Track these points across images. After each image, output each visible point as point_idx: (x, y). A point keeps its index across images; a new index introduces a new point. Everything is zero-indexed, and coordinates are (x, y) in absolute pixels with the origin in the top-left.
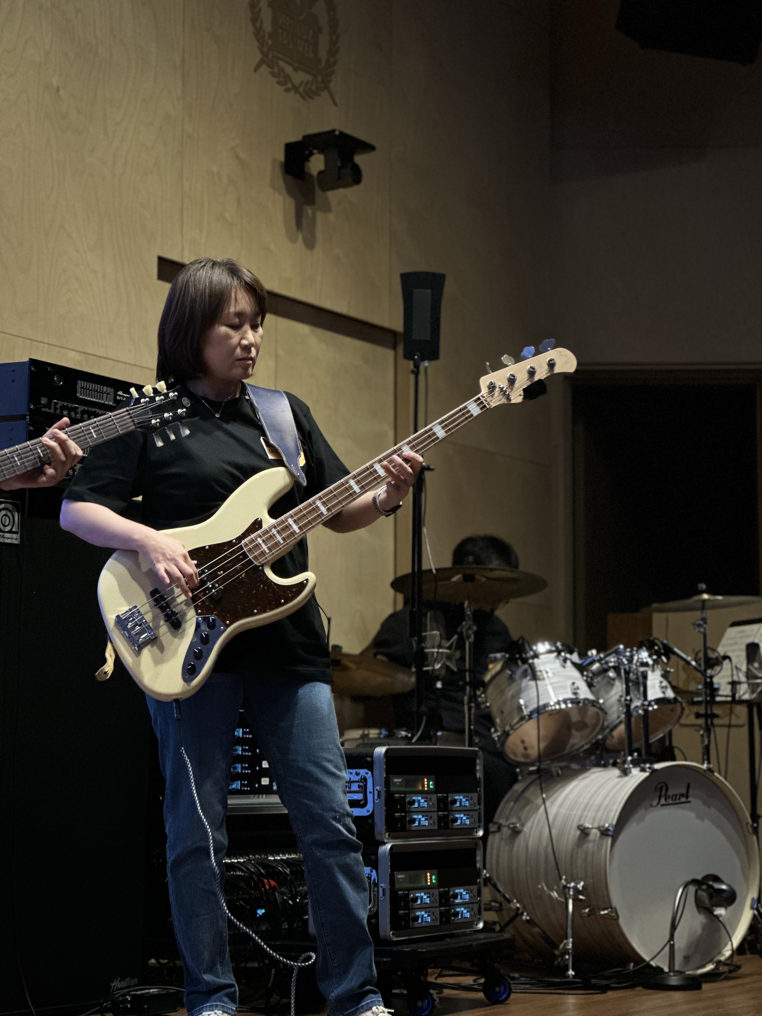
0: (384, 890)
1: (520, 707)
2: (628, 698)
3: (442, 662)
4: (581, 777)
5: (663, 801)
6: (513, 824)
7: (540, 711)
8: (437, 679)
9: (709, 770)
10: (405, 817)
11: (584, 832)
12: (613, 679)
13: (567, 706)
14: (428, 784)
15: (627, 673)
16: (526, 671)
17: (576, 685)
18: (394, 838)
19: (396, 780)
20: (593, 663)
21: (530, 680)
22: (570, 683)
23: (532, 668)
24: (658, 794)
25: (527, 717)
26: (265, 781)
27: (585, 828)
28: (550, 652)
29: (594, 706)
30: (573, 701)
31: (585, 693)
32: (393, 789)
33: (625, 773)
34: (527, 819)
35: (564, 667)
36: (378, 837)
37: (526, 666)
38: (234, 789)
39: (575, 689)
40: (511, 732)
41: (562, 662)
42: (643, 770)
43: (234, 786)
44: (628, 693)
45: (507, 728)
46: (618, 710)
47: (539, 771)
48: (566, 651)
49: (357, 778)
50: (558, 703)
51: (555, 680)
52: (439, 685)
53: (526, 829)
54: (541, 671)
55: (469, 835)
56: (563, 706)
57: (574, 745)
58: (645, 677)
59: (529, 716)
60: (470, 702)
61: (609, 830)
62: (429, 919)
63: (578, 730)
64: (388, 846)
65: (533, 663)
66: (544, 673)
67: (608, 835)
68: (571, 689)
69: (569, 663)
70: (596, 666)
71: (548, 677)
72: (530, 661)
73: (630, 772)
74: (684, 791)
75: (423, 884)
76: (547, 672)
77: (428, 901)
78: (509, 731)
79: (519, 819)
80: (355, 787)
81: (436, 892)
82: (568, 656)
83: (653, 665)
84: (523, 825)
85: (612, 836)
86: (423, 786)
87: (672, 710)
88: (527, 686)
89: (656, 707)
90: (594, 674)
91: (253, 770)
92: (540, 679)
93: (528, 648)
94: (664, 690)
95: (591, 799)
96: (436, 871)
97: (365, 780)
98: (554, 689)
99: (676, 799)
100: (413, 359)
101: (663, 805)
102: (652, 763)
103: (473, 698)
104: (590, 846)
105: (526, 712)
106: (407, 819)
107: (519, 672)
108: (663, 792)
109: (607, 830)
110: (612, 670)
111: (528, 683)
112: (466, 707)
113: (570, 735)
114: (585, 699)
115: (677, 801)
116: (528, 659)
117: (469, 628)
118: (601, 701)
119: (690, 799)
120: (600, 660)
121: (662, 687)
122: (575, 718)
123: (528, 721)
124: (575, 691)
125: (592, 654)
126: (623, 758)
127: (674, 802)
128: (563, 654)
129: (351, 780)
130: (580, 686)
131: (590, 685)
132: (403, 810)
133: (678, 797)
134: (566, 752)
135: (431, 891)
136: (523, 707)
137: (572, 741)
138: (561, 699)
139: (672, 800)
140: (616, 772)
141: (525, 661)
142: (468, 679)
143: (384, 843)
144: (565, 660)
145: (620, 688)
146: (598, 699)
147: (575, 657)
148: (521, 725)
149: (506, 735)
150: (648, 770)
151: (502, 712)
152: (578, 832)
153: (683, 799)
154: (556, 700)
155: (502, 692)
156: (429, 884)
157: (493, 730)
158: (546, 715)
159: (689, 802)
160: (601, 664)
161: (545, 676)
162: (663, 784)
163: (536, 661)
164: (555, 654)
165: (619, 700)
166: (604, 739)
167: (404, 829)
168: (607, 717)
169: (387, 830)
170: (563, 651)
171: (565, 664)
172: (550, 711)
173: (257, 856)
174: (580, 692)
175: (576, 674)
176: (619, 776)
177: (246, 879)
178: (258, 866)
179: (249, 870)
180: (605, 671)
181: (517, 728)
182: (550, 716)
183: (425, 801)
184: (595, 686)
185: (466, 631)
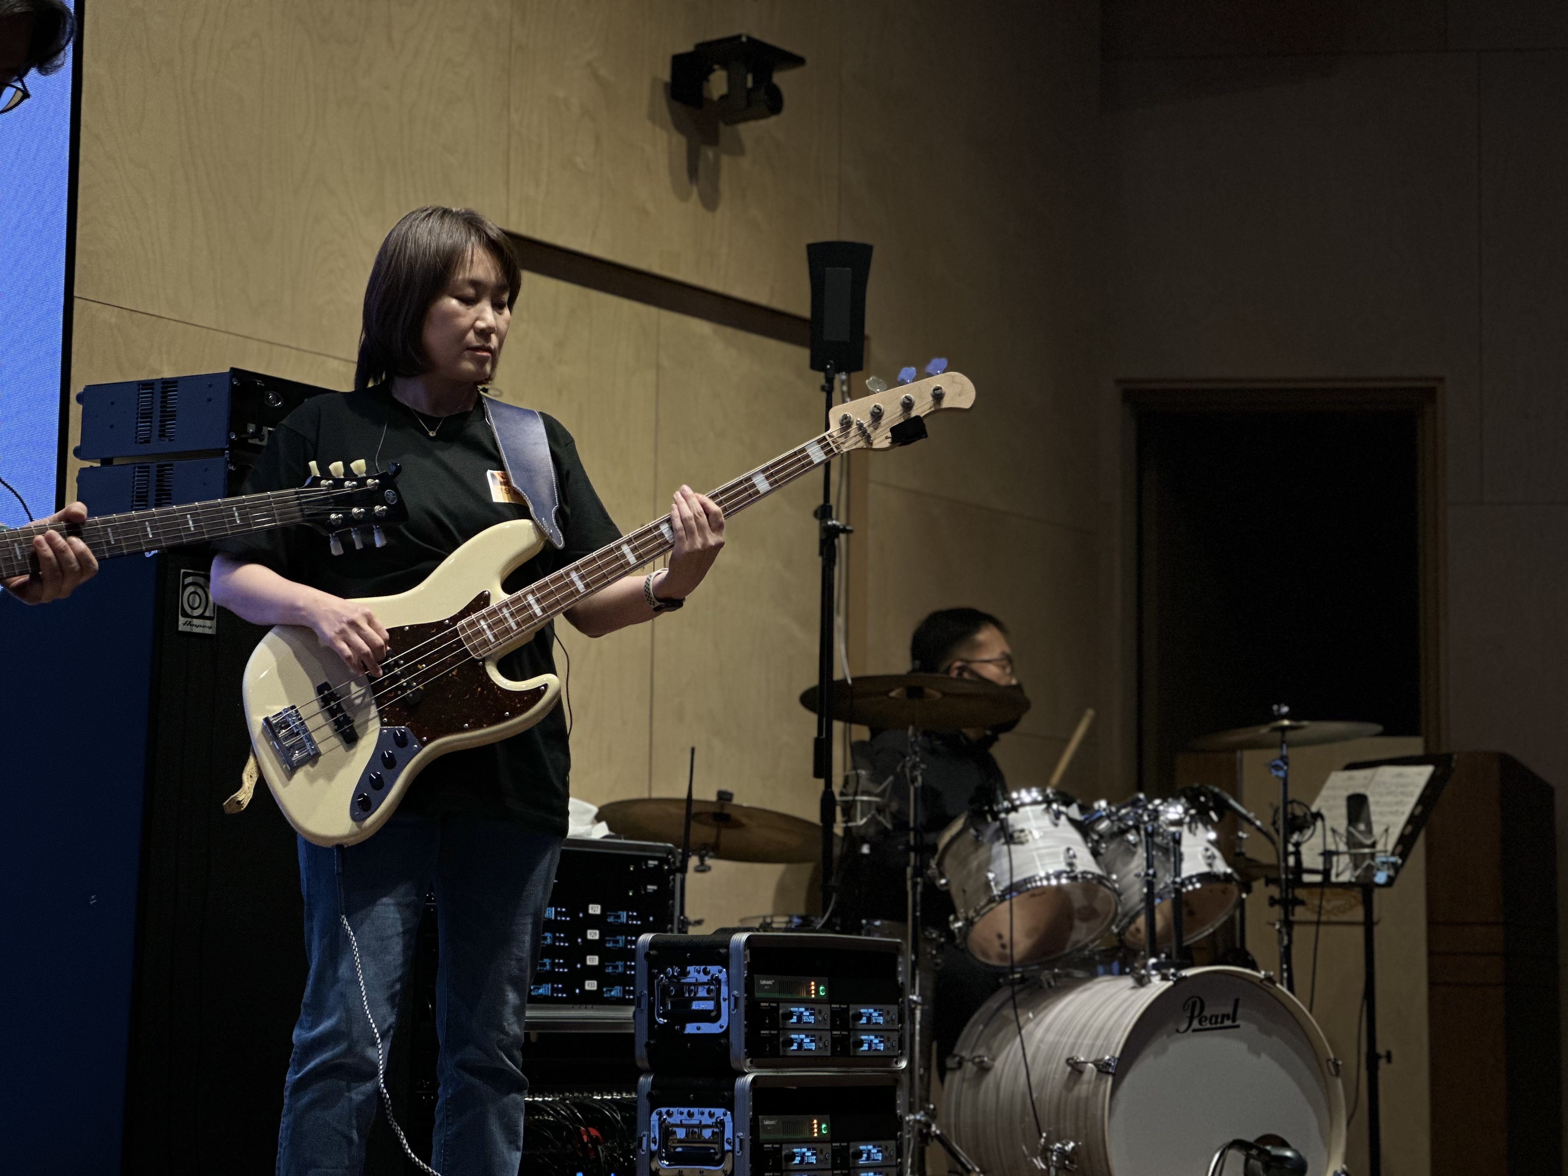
0: (741, 1141)
1: (987, 883)
2: (1151, 872)
3: (869, 816)
4: (1081, 989)
5: (1195, 1024)
6: (979, 1057)
7: (1013, 889)
8: (864, 840)
9: (1269, 979)
10: (778, 1036)
11: (1076, 1068)
12: (1135, 845)
13: (1059, 883)
14: (817, 989)
15: (1150, 835)
16: (998, 830)
17: (1071, 852)
18: (759, 1066)
19: (763, 982)
20: (1100, 819)
21: (1004, 844)
22: (1063, 848)
23: (1007, 826)
24: (1189, 1014)
25: (997, 898)
26: (591, 985)
27: (1077, 1063)
28: (1035, 803)
29: (1101, 883)
30: (1067, 875)
31: (1086, 863)
32: (758, 995)
33: (1142, 982)
34: (1000, 1049)
35: (1056, 825)
36: (734, 1065)
37: (998, 824)
38: (541, 995)
39: (1071, 857)
40: (976, 919)
41: (1053, 818)
42: (1165, 978)
43: (541, 991)
44: (1149, 866)
45: (972, 915)
46: (1137, 890)
47: (1023, 980)
48: (1060, 803)
49: (705, 979)
50: (1048, 878)
51: (1041, 844)
52: (865, 849)
53: (998, 1064)
54: (1022, 831)
55: (885, 1067)
56: (1054, 882)
57: (1078, 942)
58: (1177, 841)
59: (1000, 896)
60: (915, 875)
61: (1110, 1065)
63: (1085, 919)
64: (750, 1078)
65: (1006, 819)
66: (1027, 832)
67: (1108, 1073)
68: (1065, 858)
69: (1063, 818)
70: (1104, 826)
71: (1033, 838)
72: (1003, 816)
73: (1150, 981)
74: (1229, 1010)
75: (806, 1135)
76: (1031, 833)
77: (813, 1160)
78: (973, 918)
79: (989, 1049)
80: (702, 992)
81: (827, 1148)
82: (1063, 809)
83: (1190, 823)
84: (993, 1059)
85: (1113, 1075)
86: (809, 992)
87: (1224, 892)
88: (999, 853)
89: (1198, 886)
90: (1101, 836)
91: (572, 967)
92: (1015, 843)
93: (1000, 798)
94: (1209, 861)
95: (1088, 1020)
96: (827, 1117)
97: (718, 981)
98: (1041, 857)
99: (1216, 1023)
100: (822, 369)
101: (1195, 1031)
102: (1180, 967)
104: (1083, 1089)
105: (996, 892)
106: (781, 1040)
107: (990, 832)
108: (1196, 1013)
109: (1108, 1064)
110: (1134, 831)
111: (999, 847)
113: (1071, 928)
114: (1084, 873)
115: (1219, 1025)
116: (999, 812)
117: (914, 767)
118: (1114, 877)
119: (1237, 1023)
120: (1108, 817)
121: (1209, 857)
122: (1078, 901)
123: (998, 903)
124: (1070, 861)
125: (1100, 806)
126: (1142, 962)
127: (1214, 1026)
128: (1055, 806)
129: (699, 981)
130: (1078, 854)
131: (1095, 853)
132: (774, 1025)
133: (1219, 1020)
134: (1065, 952)
135: (819, 1146)
136: (992, 884)
137: (1075, 936)
138: (1051, 871)
139: (1211, 1023)
140: (1128, 981)
141: (995, 817)
142: (912, 842)
143: (745, 1074)
144: (1058, 814)
145: (1140, 858)
146: (1110, 873)
147: (1074, 811)
148: (991, 909)
149: (970, 923)
150: (1171, 978)
151: (964, 891)
152: (1069, 1069)
153: (1228, 1023)
154: (1043, 873)
155: (964, 862)
156: (816, 1135)
157: (951, 918)
158: (1026, 894)
159: (1238, 1026)
160: (1112, 822)
161: (1030, 837)
162: (1195, 999)
163: (1012, 816)
164: (1044, 806)
165: (1139, 876)
166: (1122, 933)
167: (775, 1053)
168: (1120, 901)
169: (748, 1055)
170: (1055, 801)
171: (1057, 822)
172: (1033, 888)
173: (576, 1094)
174: (1077, 862)
175: (1074, 836)
176: (1134, 988)
177: (556, 1127)
178: (572, 1107)
179: (559, 1113)
180: (1123, 832)
181: (984, 914)
182: (1033, 896)
183: (811, 1014)
184: (1101, 854)
185: (911, 772)
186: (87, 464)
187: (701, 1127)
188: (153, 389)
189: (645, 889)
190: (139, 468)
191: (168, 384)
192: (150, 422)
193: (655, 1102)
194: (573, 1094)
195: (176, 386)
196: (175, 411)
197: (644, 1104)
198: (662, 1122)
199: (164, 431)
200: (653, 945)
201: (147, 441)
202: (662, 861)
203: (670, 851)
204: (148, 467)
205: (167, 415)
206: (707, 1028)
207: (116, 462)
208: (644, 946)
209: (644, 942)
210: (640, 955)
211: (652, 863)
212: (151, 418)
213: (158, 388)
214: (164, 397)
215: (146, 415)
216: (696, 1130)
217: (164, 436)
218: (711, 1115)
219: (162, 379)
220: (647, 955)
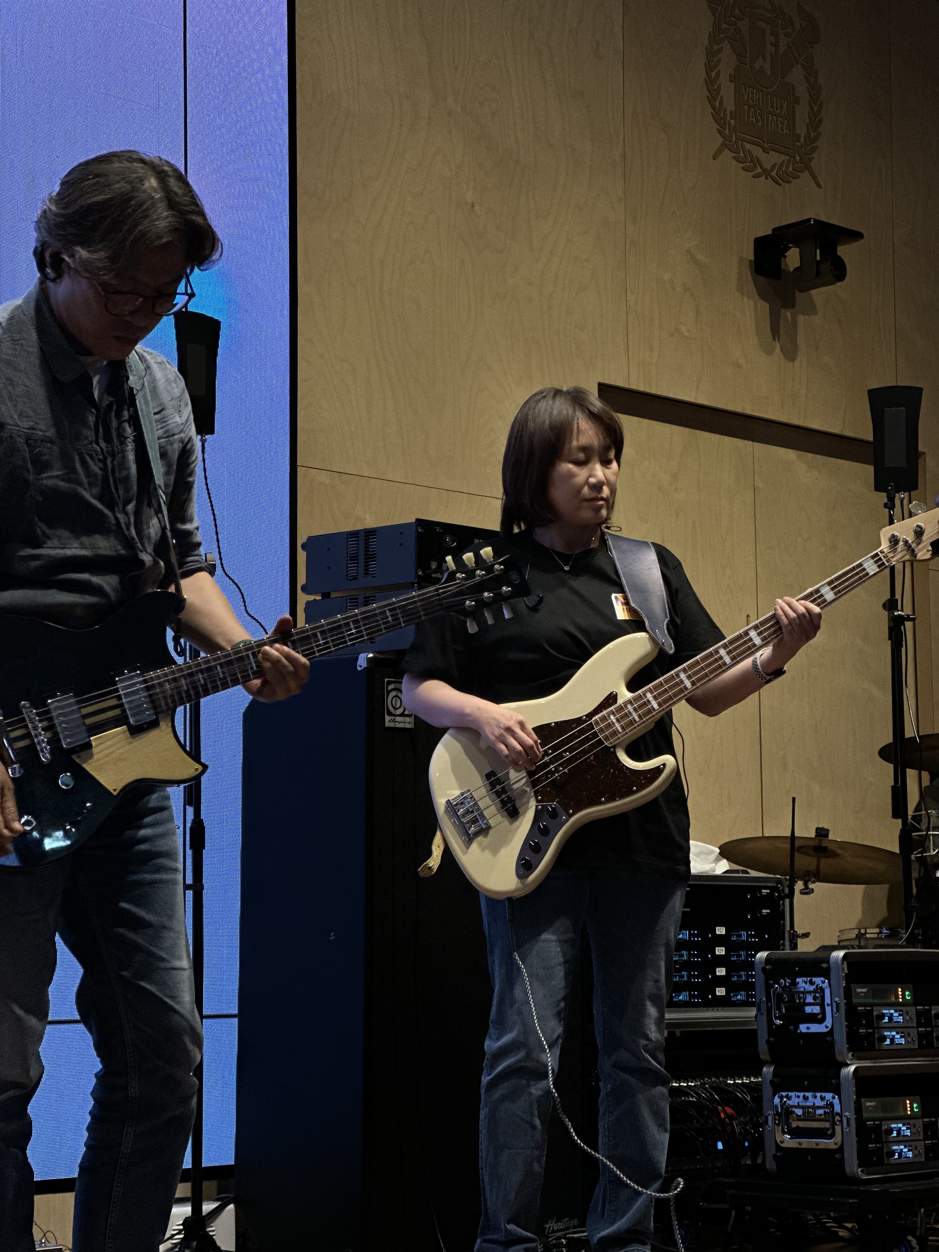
0: (848, 1119)
8: (937, 867)
10: (873, 1033)
14: (904, 994)
18: (859, 1059)
19: (859, 990)
26: (721, 992)
32: (855, 1001)
36: (839, 1058)
38: (682, 1000)
49: (812, 988)
52: (938, 874)
62: (910, 1154)
64: (852, 1068)
75: (902, 1113)
77: (908, 1133)
80: (810, 999)
81: (919, 1122)
86: (897, 997)
91: (705, 978)
96: (918, 1098)
97: (822, 990)
100: (885, 490)
106: (876, 1036)
129: (806, 990)
132: (869, 1025)
135: (912, 1122)
143: (848, 1065)
156: (909, 1113)
167: (872, 1048)
169: (850, 1049)
173: (713, 1079)
177: (698, 1106)
178: (711, 1091)
179: (699, 1095)
183: (900, 1015)
186: (311, 598)
187: (814, 1107)
188: (358, 537)
189: (761, 913)
190: (350, 599)
191: (370, 533)
192: (358, 563)
193: (777, 1088)
194: (711, 1079)
195: (375, 535)
196: (375, 554)
197: (767, 1090)
198: (783, 1104)
199: (367, 570)
200: (768, 960)
201: (355, 578)
202: (773, 889)
203: (779, 881)
204: (357, 599)
205: (370, 557)
206: (815, 1028)
207: (333, 595)
208: (760, 962)
209: (760, 958)
210: (758, 967)
211: (765, 891)
212: (357, 560)
213: (362, 536)
214: (367, 543)
215: (354, 558)
216: (810, 1110)
217: (367, 574)
218: (822, 1098)
219: (365, 529)
220: (764, 970)
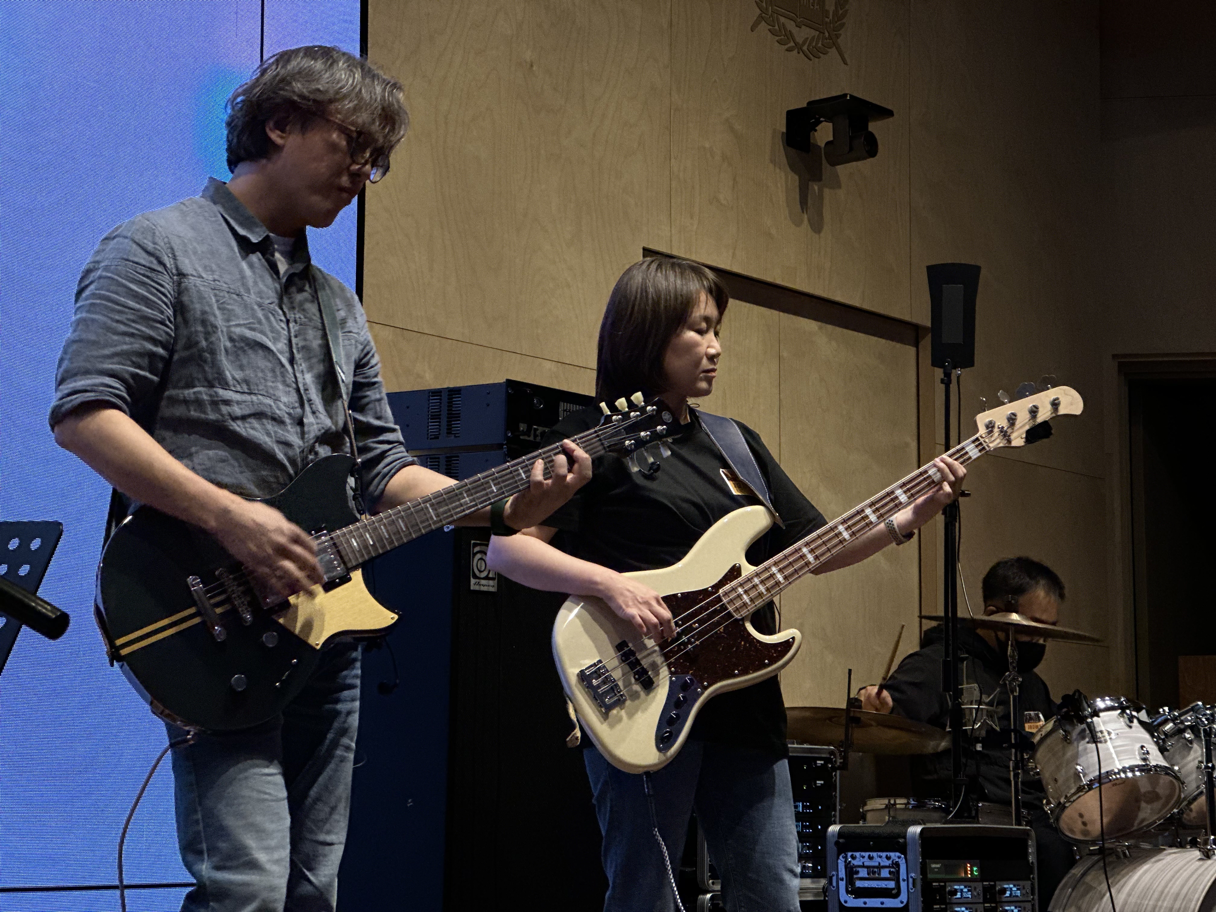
1: (1077, 775)
2: (1210, 765)
3: (983, 721)
4: (1153, 860)
7: (1101, 779)
8: (977, 740)
12: (1191, 742)
13: (1134, 775)
14: (972, 870)
15: (1208, 735)
16: (1084, 731)
17: (1145, 749)
19: (934, 866)
20: (1166, 721)
21: (1088, 742)
22: (1138, 746)
23: (1091, 728)
25: (1086, 787)
28: (1112, 708)
29: (1167, 774)
30: (1141, 768)
31: (1156, 759)
32: (930, 876)
33: (1208, 855)
35: (1130, 727)
37: (1084, 726)
39: (1144, 754)
40: (1067, 805)
41: (1128, 722)
44: (1209, 759)
45: (1062, 800)
46: (1197, 778)
47: (1101, 851)
48: (1132, 708)
49: (887, 863)
50: (1124, 770)
51: (1119, 743)
52: (979, 747)
54: (1101, 732)
56: (1130, 775)
57: (1143, 820)
59: (1088, 785)
60: (1016, 768)
63: (1149, 802)
65: (1092, 722)
66: (1106, 734)
68: (1139, 754)
69: (1135, 721)
70: (1169, 726)
71: (1110, 739)
72: (1089, 720)
76: (1109, 733)
78: (1065, 803)
80: (885, 874)
82: (1134, 713)
86: (966, 872)
88: (1085, 749)
90: (1166, 735)
92: (1101, 742)
93: (1085, 705)
95: (1166, 886)
97: (897, 865)
98: (1118, 754)
100: (942, 366)
103: (1021, 764)
105: (1085, 781)
107: (1075, 733)
110: (1189, 731)
111: (1086, 745)
112: (1012, 774)
113: (1139, 808)
114: (1156, 766)
116: (1087, 717)
118: (1176, 768)
120: (1174, 720)
122: (1145, 787)
123: (1088, 791)
124: (1144, 756)
125: (1164, 711)
126: (1205, 838)
128: (1128, 711)
129: (881, 865)
130: (1150, 751)
131: (1162, 750)
132: (943, 901)
134: (1135, 828)
136: (1081, 775)
137: (1141, 815)
138: (1127, 766)
140: (1196, 854)
141: (1082, 720)
142: (1013, 741)
144: (1131, 719)
145: (1200, 752)
146: (1173, 765)
147: (1143, 715)
148: (1080, 797)
149: (1061, 807)
151: (1056, 780)
154: (1120, 768)
155: (1054, 757)
157: (1045, 802)
158: (1110, 784)
160: (1174, 724)
161: (1107, 737)
163: (1095, 719)
164: (1119, 711)
165: (1198, 768)
166: (1181, 813)
168: (1183, 788)
170: (1128, 708)
171: (1131, 724)
172: (1114, 780)
174: (1150, 757)
175: (1147, 736)
176: (1201, 859)
180: (1181, 731)
181: (1074, 801)
182: (1114, 785)
183: (969, 891)
184: (1168, 750)
185: (1010, 683)
188: (440, 396)
189: (816, 783)
190: (431, 458)
191: (453, 392)
192: (439, 422)
195: (460, 394)
196: (459, 413)
199: (450, 429)
200: (840, 834)
201: (437, 437)
202: (827, 760)
203: (832, 753)
204: (439, 458)
205: (453, 416)
206: (889, 903)
208: (833, 836)
209: (833, 831)
210: (831, 841)
211: (819, 762)
212: (440, 419)
213: (445, 395)
214: (450, 402)
215: (436, 417)
217: (450, 433)
219: (448, 388)
220: (836, 843)
